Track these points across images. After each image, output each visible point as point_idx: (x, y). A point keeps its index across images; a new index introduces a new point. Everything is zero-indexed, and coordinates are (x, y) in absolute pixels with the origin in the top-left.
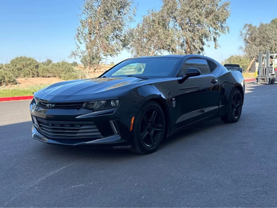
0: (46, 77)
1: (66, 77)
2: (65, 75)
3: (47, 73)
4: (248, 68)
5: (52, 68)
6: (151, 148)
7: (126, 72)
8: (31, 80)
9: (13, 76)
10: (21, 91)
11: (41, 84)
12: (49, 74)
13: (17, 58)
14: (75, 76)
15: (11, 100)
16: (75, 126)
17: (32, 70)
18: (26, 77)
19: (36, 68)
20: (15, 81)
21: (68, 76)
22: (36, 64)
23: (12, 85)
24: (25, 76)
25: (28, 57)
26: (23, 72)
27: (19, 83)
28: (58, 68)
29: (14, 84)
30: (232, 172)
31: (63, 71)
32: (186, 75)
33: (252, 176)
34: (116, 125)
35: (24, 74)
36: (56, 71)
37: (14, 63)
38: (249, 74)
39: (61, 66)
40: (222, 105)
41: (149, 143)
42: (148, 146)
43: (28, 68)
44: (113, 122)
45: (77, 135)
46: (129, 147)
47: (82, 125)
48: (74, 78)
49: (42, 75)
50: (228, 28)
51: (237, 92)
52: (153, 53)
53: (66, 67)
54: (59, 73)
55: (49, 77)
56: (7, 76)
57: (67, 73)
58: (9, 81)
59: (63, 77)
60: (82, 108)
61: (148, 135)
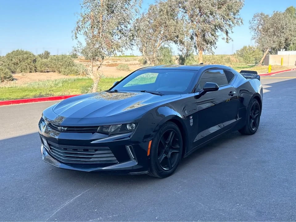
0: (45, 72)
1: (66, 72)
2: (65, 70)
3: (45, 67)
4: (262, 61)
5: (51, 62)
6: (168, 171)
7: (130, 64)
8: (28, 76)
9: (9, 71)
10: (19, 89)
11: (39, 80)
12: (48, 69)
13: (13, 52)
14: (76, 70)
15: (11, 104)
16: (89, 151)
17: (29, 64)
18: (23, 73)
19: (33, 62)
20: (11, 77)
21: (68, 71)
22: (33, 58)
23: (8, 81)
24: (22, 71)
25: (25, 51)
26: (19, 67)
27: (15, 79)
28: (58, 63)
29: (10, 80)
30: (255, 201)
31: (62, 65)
32: (203, 91)
33: (276, 206)
34: (133, 150)
35: (20, 70)
36: (55, 66)
37: (9, 57)
38: (263, 68)
39: (60, 60)
40: (240, 117)
41: (166, 166)
42: (165, 169)
43: (25, 63)
44: (129, 147)
45: (91, 160)
46: (146, 172)
47: (96, 150)
48: (75, 73)
49: (40, 70)
50: (242, 20)
51: (255, 102)
52: (159, 45)
53: (66, 61)
54: (59, 68)
55: (48, 72)
56: (2, 71)
57: (67, 68)
58: (4, 77)
59: (63, 72)
60: (96, 132)
61: (166, 158)
